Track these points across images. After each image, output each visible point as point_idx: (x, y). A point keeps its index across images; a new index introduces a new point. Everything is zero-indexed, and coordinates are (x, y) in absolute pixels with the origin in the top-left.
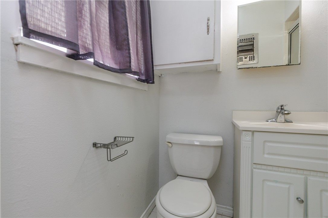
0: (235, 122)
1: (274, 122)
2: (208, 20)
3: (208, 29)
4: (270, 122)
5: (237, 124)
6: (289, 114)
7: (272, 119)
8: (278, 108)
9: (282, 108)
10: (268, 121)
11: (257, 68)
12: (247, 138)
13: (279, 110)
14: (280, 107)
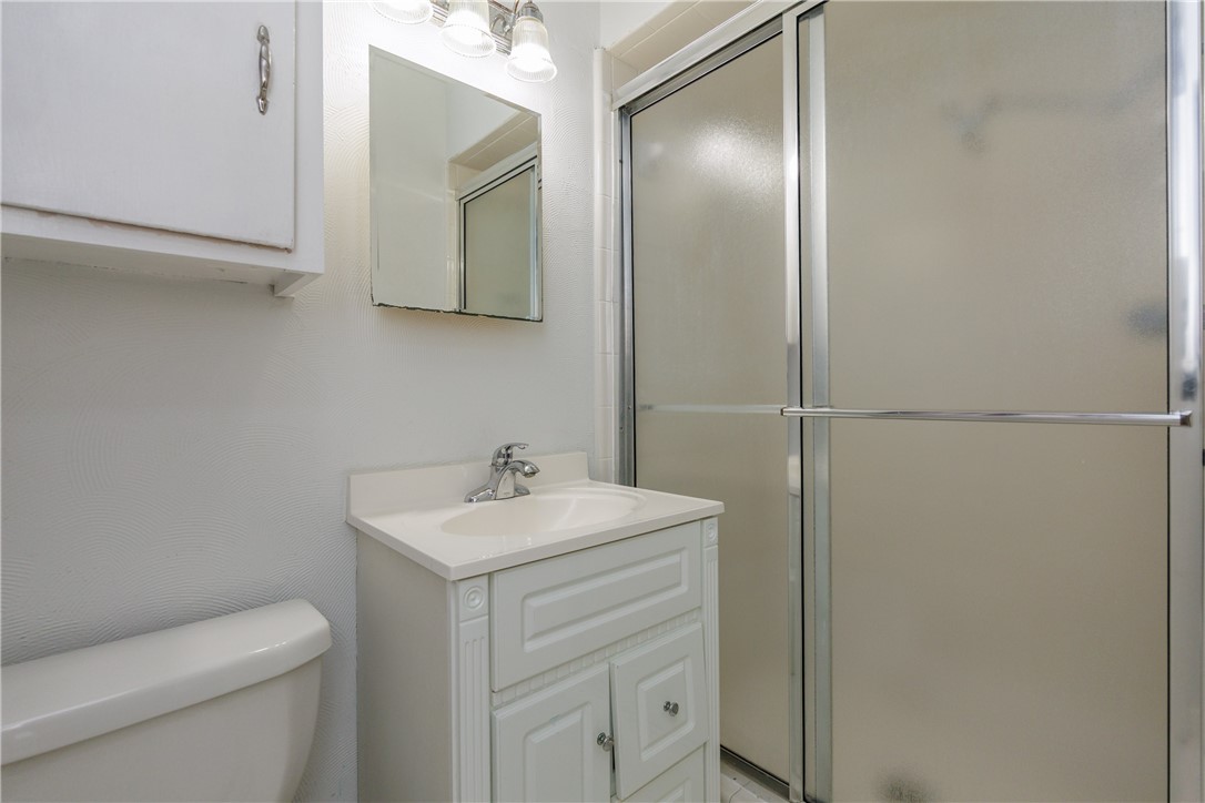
0: (371, 524)
1: (488, 498)
2: (263, 38)
3: (264, 86)
4: (478, 500)
5: (387, 536)
6: (534, 473)
7: (484, 488)
8: (499, 455)
9: (509, 452)
10: (471, 501)
11: (438, 311)
12: (477, 601)
13: (501, 460)
14: (503, 451)
